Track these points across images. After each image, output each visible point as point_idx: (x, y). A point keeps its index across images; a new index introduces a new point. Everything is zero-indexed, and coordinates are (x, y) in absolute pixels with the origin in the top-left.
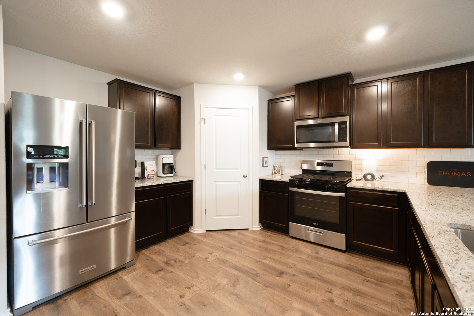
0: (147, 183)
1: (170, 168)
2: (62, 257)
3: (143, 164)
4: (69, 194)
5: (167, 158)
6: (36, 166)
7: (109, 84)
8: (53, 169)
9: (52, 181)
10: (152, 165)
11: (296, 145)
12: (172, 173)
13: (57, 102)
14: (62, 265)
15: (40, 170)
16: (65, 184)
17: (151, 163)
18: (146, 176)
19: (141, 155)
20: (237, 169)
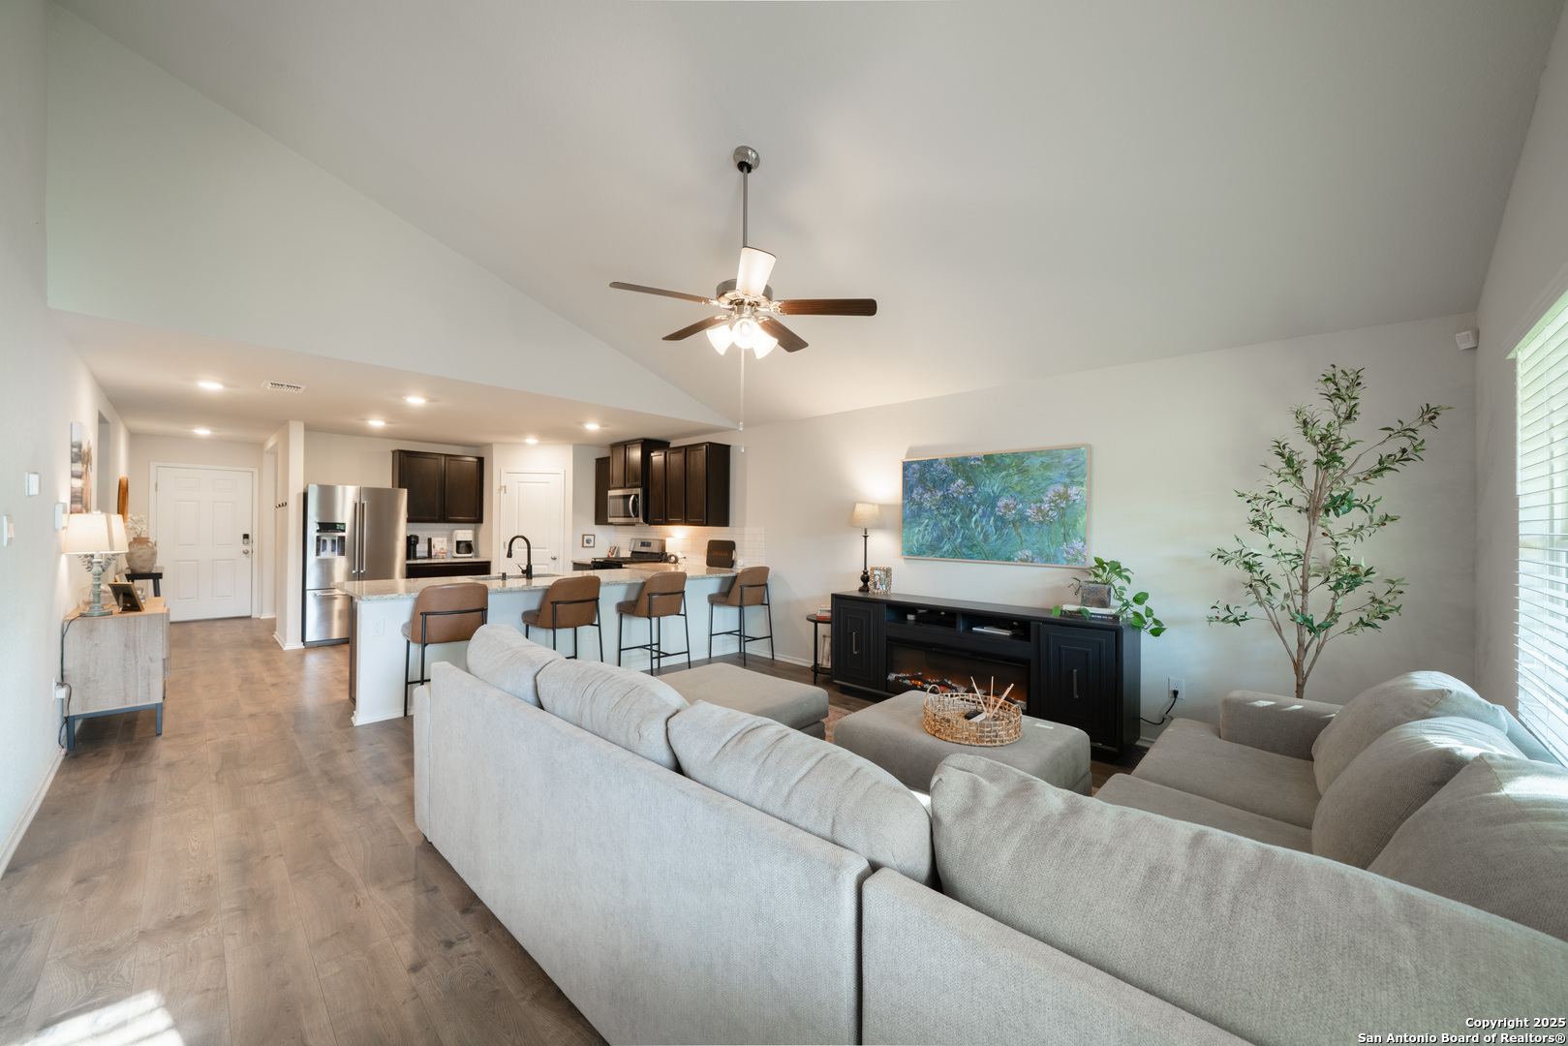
0: (433, 561)
1: (467, 547)
2: (340, 612)
3: (430, 540)
4: (349, 560)
5: (464, 534)
6: (322, 538)
7: (394, 452)
8: (334, 541)
9: (333, 550)
10: (442, 542)
11: (610, 520)
12: (470, 553)
13: (339, 489)
14: (340, 617)
15: (325, 541)
16: (342, 553)
17: (441, 539)
18: (433, 554)
19: (423, 531)
20: (545, 548)
